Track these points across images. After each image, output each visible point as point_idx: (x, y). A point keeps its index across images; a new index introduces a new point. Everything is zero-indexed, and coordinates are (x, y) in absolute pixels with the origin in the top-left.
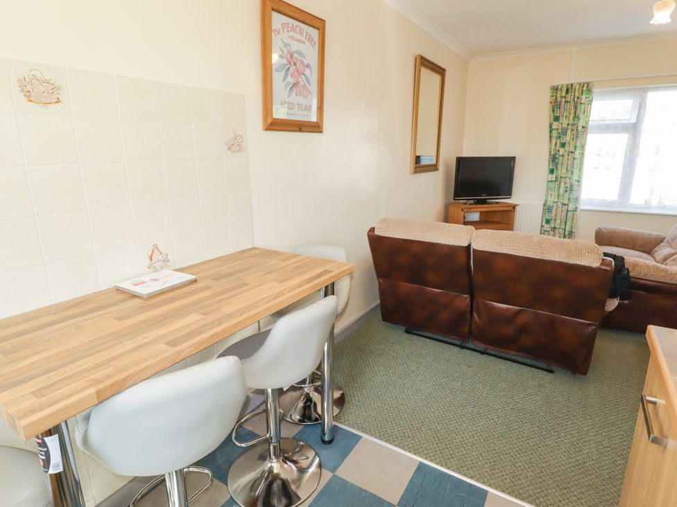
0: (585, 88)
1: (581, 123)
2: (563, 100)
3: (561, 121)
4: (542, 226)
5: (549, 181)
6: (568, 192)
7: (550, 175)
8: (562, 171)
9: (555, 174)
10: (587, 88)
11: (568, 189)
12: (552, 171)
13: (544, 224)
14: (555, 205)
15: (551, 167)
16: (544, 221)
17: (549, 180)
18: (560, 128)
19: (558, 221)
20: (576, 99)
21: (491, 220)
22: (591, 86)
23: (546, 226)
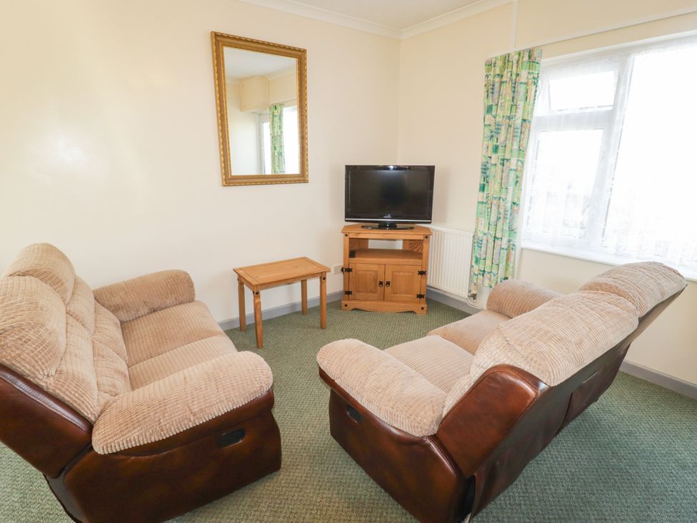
0: (526, 58)
1: (519, 115)
2: (497, 79)
3: (494, 113)
4: (472, 266)
5: (478, 202)
6: (501, 220)
7: (481, 194)
8: (493, 188)
9: (486, 192)
10: (531, 57)
11: (502, 216)
12: (483, 188)
13: (474, 264)
14: (485, 237)
15: (482, 182)
16: (474, 260)
17: (480, 200)
18: (492, 123)
19: (488, 262)
20: (514, 77)
21: (415, 250)
22: (535, 54)
23: (476, 267)
